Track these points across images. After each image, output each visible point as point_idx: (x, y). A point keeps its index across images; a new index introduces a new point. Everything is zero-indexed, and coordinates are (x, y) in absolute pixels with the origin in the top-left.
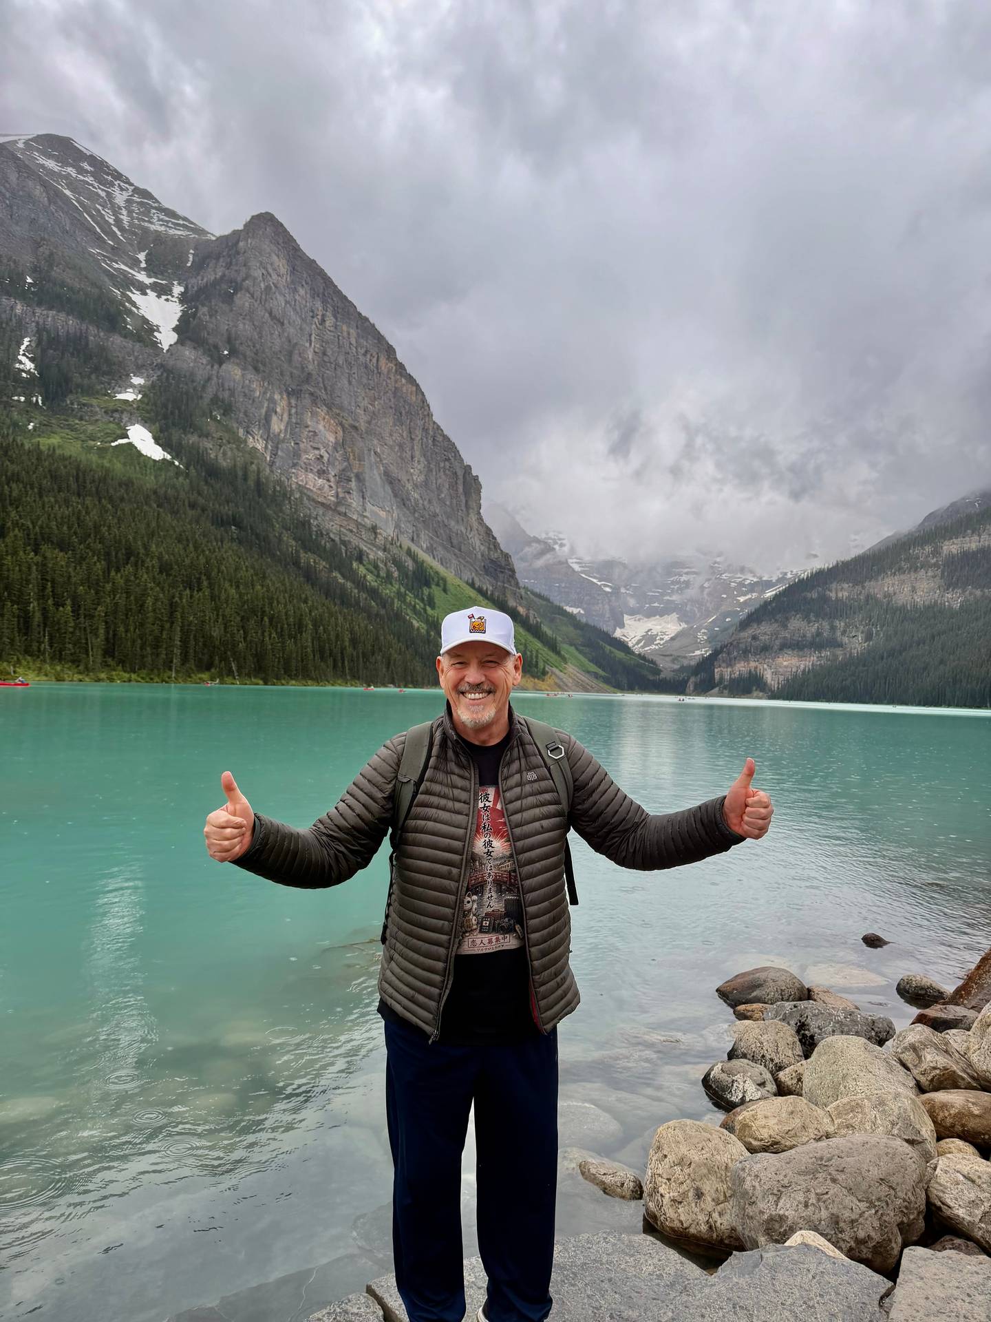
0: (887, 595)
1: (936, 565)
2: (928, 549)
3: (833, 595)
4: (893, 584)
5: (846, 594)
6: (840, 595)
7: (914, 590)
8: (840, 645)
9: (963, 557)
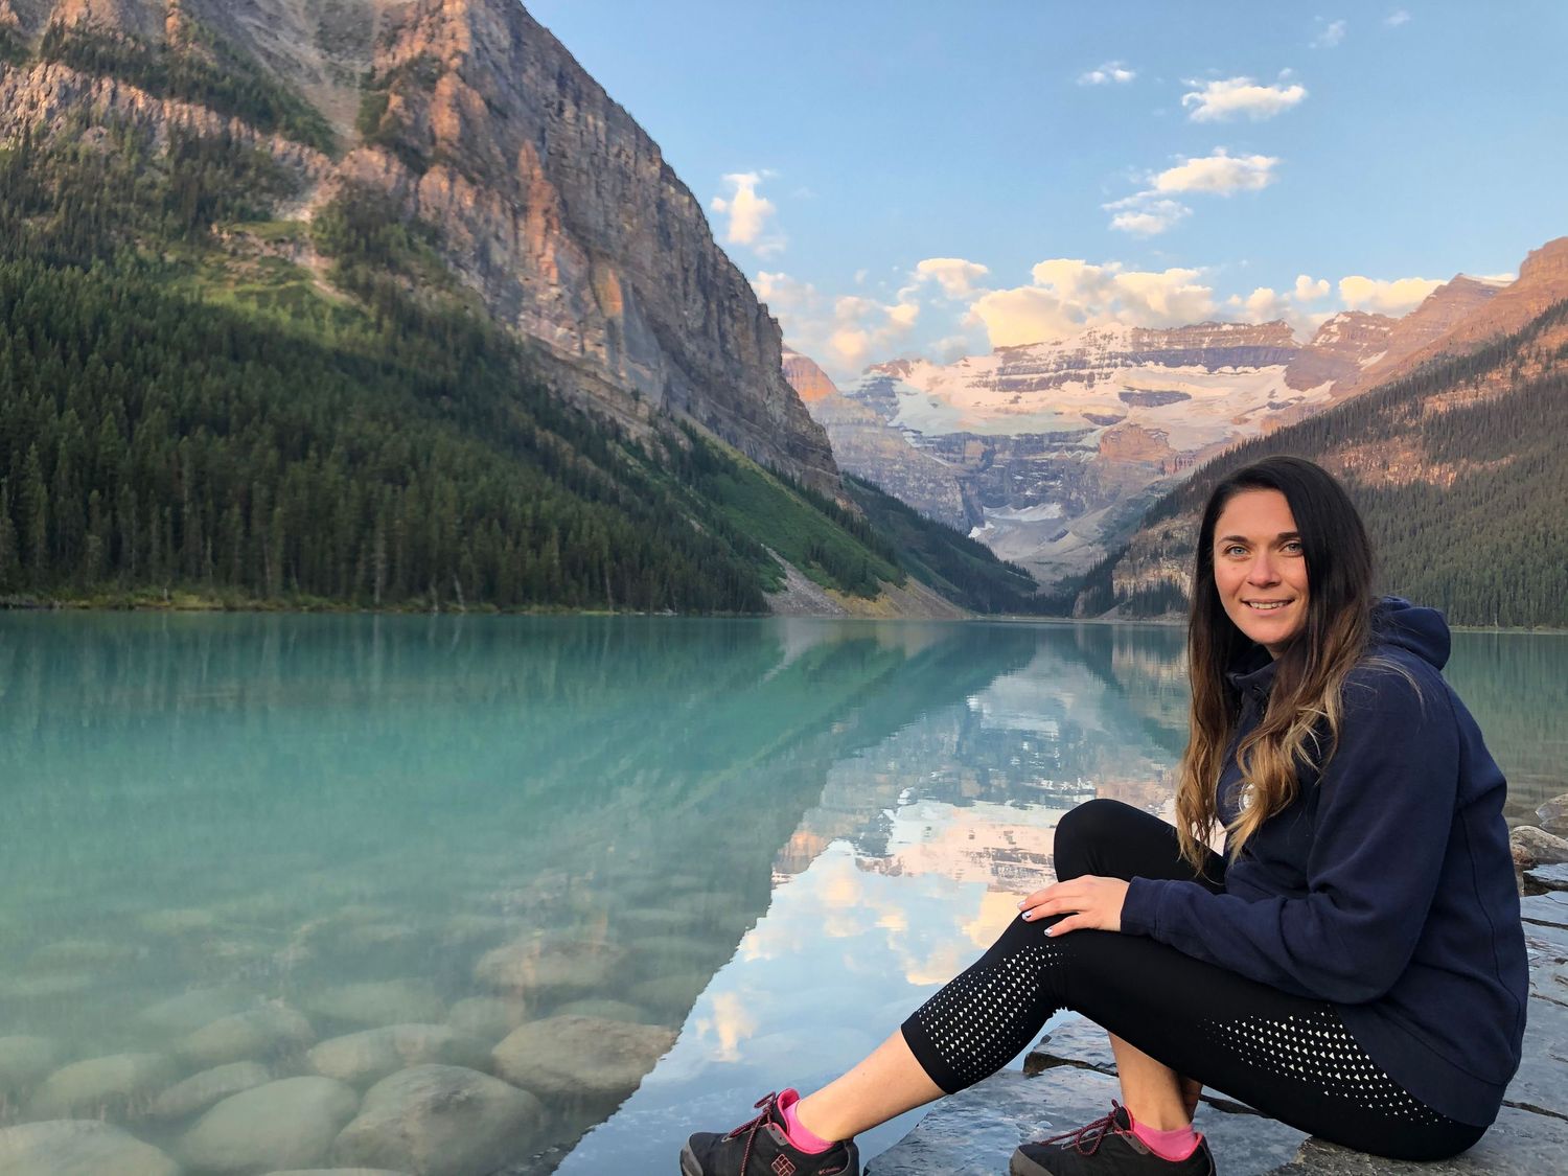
0: (1349, 473)
1: (1416, 429)
2: (1405, 407)
4: (1357, 459)
7: (1385, 465)
9: (1455, 416)
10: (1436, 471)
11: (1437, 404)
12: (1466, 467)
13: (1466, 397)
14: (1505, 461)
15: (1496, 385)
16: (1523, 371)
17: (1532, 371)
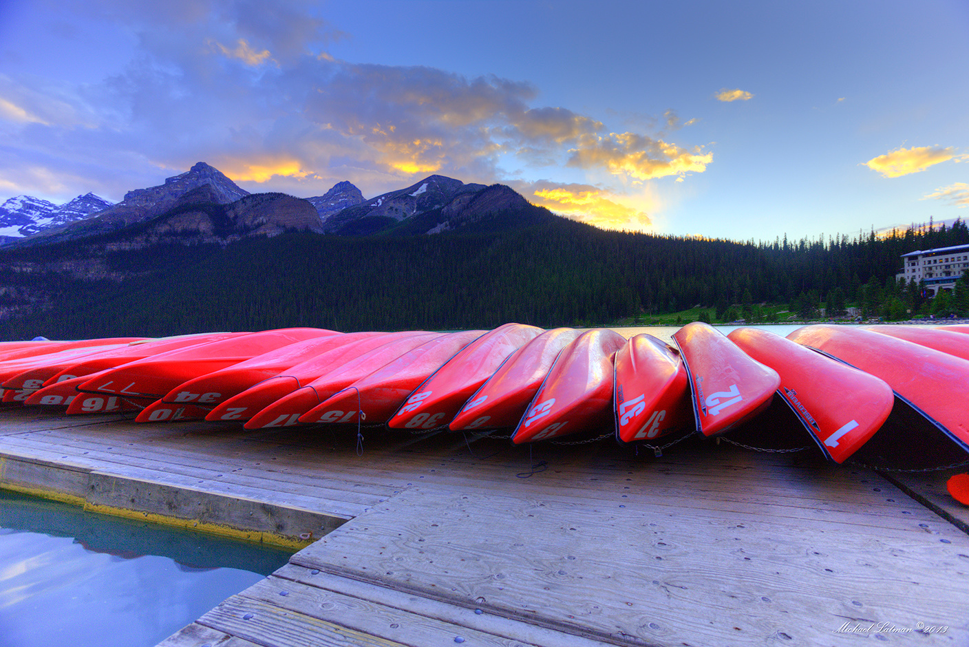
0: (66, 272)
1: (102, 256)
2: (95, 246)
3: (17, 269)
4: (71, 266)
5: (30, 269)
6: (25, 269)
7: (87, 270)
8: (28, 303)
9: (121, 253)
10: (114, 275)
11: (113, 247)
12: (128, 275)
13: (126, 246)
14: (146, 273)
15: (138, 244)
16: (150, 239)
17: (154, 239)
